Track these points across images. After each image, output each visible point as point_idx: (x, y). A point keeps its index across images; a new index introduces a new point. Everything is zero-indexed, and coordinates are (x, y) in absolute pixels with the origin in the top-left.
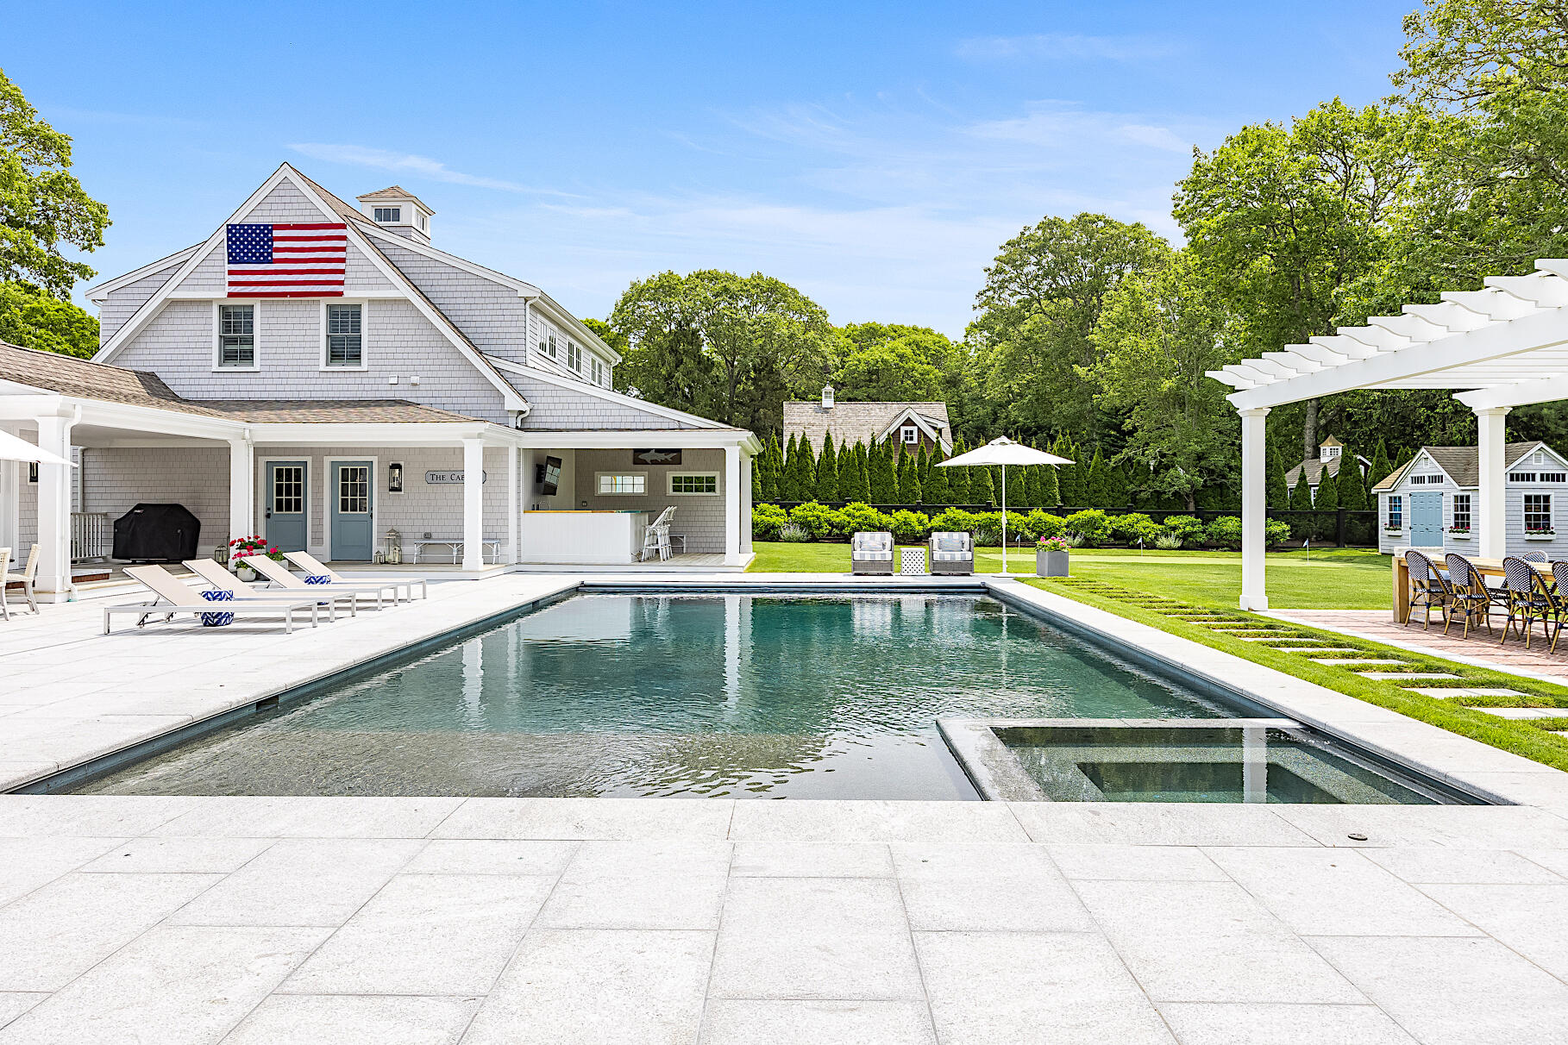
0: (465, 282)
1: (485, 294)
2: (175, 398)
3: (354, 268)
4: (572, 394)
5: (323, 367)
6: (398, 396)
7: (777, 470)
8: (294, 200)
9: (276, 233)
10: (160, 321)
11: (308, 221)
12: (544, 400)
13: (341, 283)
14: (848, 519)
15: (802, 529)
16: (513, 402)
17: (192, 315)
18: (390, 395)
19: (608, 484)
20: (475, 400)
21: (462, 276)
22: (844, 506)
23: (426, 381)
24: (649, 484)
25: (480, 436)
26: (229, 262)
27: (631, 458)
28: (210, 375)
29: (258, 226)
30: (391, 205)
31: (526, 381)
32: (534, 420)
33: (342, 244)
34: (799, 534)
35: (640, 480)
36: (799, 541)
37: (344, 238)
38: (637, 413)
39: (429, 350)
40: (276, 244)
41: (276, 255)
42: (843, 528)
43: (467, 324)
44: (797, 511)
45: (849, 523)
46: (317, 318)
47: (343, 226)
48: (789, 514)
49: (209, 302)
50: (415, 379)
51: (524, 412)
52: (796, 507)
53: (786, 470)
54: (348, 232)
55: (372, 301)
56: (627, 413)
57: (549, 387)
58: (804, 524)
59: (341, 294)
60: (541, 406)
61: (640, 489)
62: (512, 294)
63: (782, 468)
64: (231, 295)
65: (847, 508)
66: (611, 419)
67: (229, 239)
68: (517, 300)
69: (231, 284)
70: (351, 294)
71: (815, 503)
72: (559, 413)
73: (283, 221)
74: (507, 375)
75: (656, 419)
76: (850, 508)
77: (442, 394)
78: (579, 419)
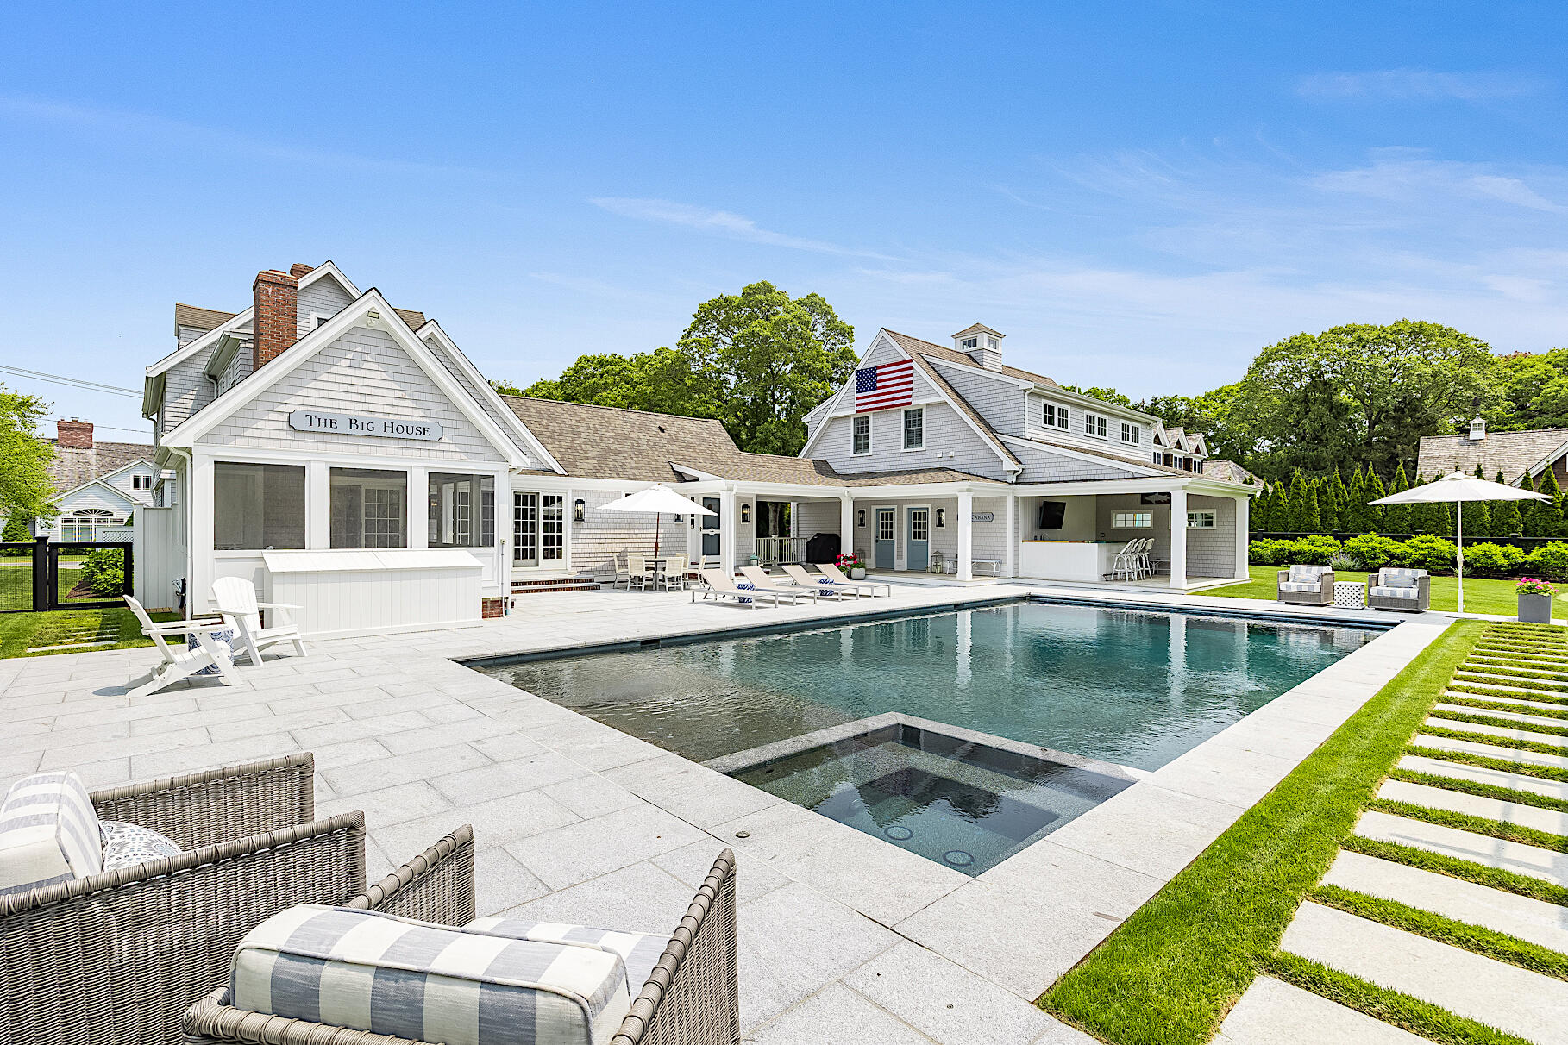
0: (986, 385)
1: (998, 391)
2: (835, 474)
3: (917, 386)
4: (1051, 456)
5: (903, 450)
6: (943, 465)
7: (1339, 504)
8: (887, 349)
9: (878, 371)
10: (829, 431)
11: (894, 361)
12: (1033, 461)
13: (910, 397)
14: (1411, 551)
15: (1353, 558)
16: (1009, 465)
17: (843, 425)
18: (938, 465)
19: (1122, 520)
20: (986, 465)
21: (984, 381)
22: (1409, 538)
23: (958, 454)
24: (1154, 520)
25: (969, 490)
26: (857, 392)
27: (1139, 500)
28: (849, 459)
29: (870, 369)
30: (971, 337)
31: (1021, 449)
32: (1026, 476)
33: (910, 372)
34: (1349, 563)
35: (1147, 517)
36: (1349, 569)
37: (912, 368)
38: (1099, 467)
39: (960, 433)
40: (879, 378)
41: (879, 385)
42: (1404, 558)
43: (987, 413)
44: (1352, 543)
45: (1411, 554)
46: (899, 421)
47: (911, 361)
48: (1343, 544)
49: (849, 417)
50: (951, 453)
51: (1017, 471)
52: (1351, 539)
53: (1348, 505)
54: (914, 364)
55: (928, 405)
56: (1091, 467)
57: (1037, 452)
58: (1357, 554)
59: (910, 403)
60: (1031, 466)
61: (1147, 524)
62: (1016, 388)
63: (1344, 502)
64: (858, 412)
65: (1412, 540)
66: (1080, 473)
67: (857, 379)
68: (1017, 393)
69: (858, 405)
70: (916, 402)
71: (1373, 535)
72: (1043, 470)
73: (882, 363)
74: (1008, 446)
75: (1114, 471)
76: (1415, 541)
77: (967, 462)
78: (1056, 474)
